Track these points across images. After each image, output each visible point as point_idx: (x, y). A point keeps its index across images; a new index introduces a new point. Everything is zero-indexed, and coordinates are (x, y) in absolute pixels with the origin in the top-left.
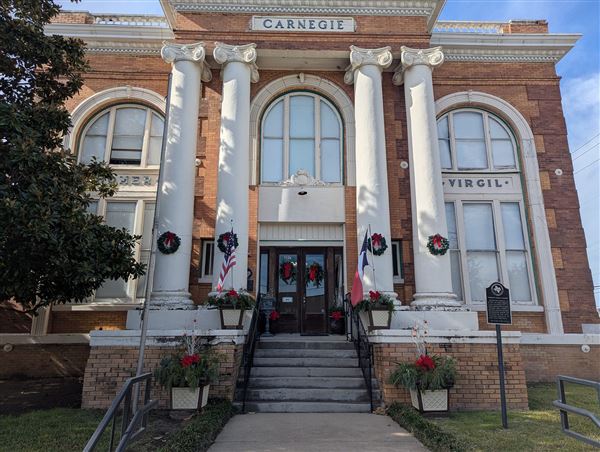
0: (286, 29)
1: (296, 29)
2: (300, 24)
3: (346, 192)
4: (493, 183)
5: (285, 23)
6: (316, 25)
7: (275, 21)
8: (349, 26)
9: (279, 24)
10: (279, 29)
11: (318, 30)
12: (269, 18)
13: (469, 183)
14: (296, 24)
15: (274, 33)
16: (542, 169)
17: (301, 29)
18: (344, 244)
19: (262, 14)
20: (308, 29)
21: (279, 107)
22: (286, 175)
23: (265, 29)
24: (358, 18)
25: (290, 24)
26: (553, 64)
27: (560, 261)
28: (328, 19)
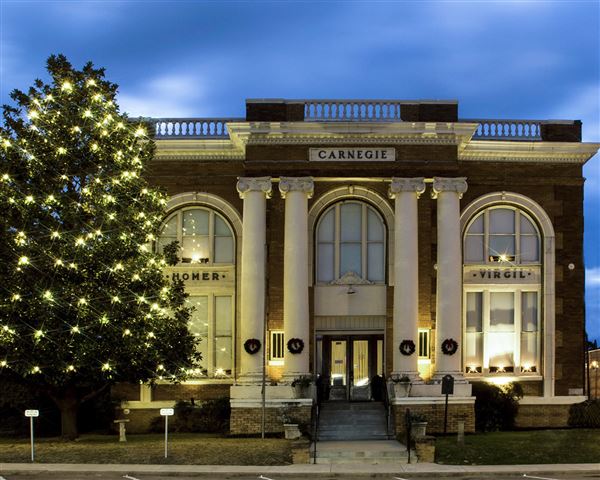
0: (337, 159)
1: (346, 160)
2: (349, 153)
3: (388, 290)
4: (518, 275)
5: (336, 153)
6: (363, 155)
7: (328, 151)
8: (391, 156)
9: (332, 154)
10: (332, 159)
11: (365, 159)
12: (324, 149)
13: (497, 275)
14: (346, 155)
15: (328, 163)
16: (558, 263)
17: (351, 159)
18: (385, 332)
19: (317, 146)
20: (356, 159)
21: (331, 214)
22: (337, 276)
23: (319, 160)
24: (399, 148)
25: (341, 154)
26: (581, 165)
27: (561, 341)
28: (374, 150)
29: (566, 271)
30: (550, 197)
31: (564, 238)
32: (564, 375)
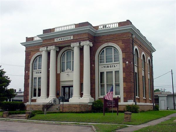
1: (62, 40)
4: (114, 66)
6: (66, 38)
8: (72, 38)
10: (59, 41)
11: (66, 40)
12: (58, 38)
13: (108, 67)
15: (59, 42)
16: (123, 62)
17: (63, 40)
19: (56, 38)
23: (57, 41)
24: (74, 35)
25: (61, 39)
27: (125, 85)
28: (68, 37)
29: (126, 64)
30: (121, 43)
31: (125, 54)
32: (126, 95)
